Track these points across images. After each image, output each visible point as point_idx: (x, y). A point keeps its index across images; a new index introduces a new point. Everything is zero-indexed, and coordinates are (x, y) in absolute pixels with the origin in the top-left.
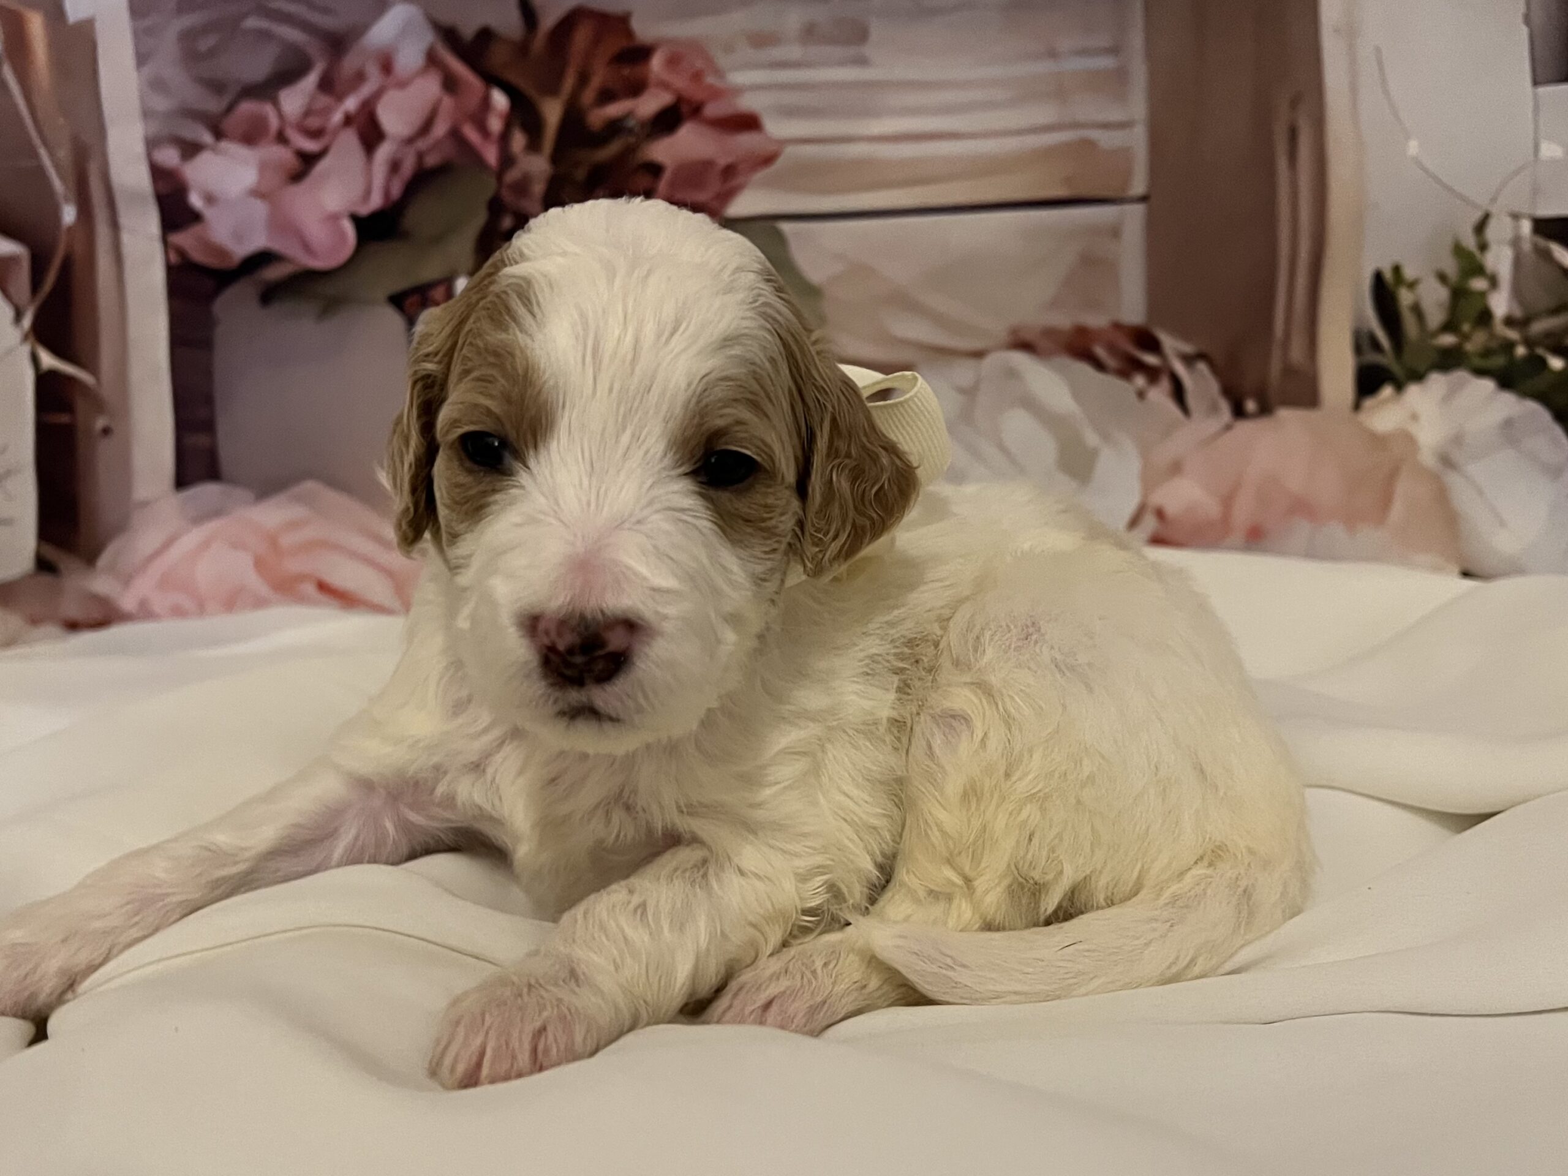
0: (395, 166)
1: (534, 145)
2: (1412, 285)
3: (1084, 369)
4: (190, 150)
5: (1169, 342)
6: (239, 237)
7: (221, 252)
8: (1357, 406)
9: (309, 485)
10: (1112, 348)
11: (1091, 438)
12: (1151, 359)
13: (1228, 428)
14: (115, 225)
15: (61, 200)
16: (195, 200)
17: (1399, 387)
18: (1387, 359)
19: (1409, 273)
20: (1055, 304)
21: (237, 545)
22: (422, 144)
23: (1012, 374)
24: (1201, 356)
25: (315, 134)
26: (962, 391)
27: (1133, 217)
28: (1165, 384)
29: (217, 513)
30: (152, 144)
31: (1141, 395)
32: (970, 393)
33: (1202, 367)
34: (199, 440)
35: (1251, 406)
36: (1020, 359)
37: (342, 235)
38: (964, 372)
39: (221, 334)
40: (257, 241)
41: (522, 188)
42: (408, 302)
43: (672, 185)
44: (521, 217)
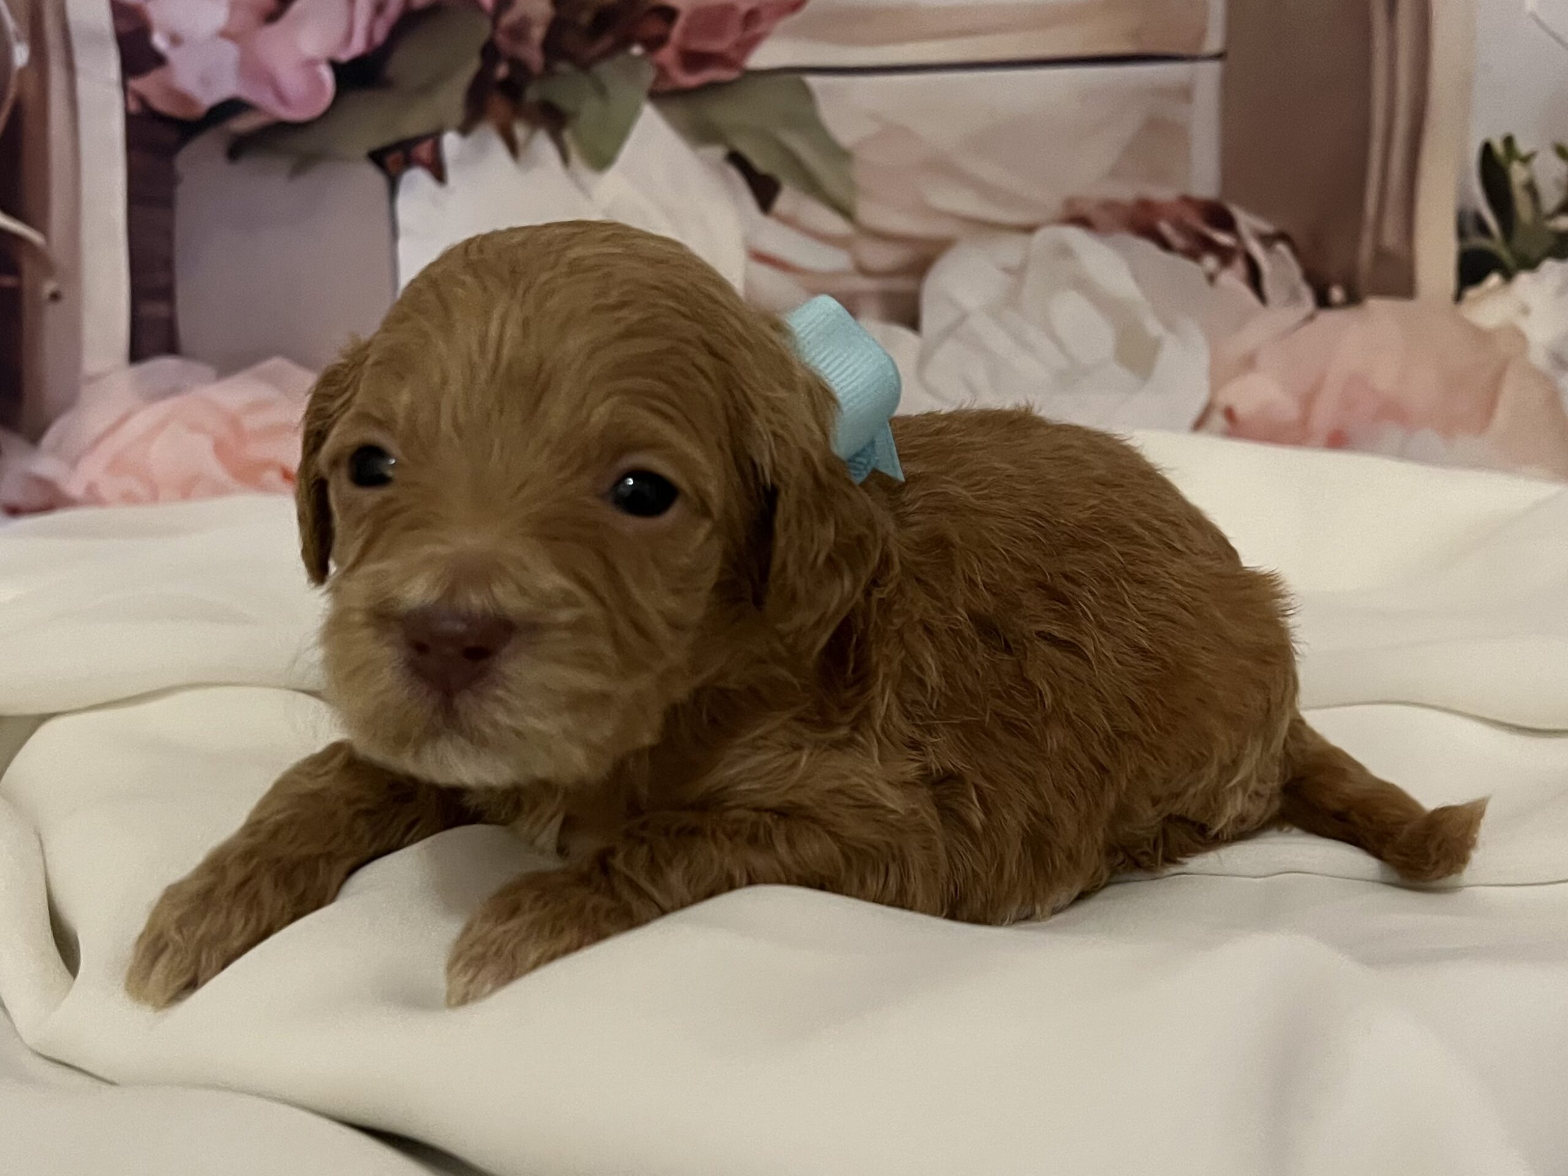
0: (379, 7)
2: (1526, 160)
3: (1147, 248)
5: (1245, 221)
6: (205, 81)
7: (184, 99)
8: (1459, 297)
9: (276, 363)
10: (1180, 226)
11: (1154, 327)
12: (1223, 239)
13: (1311, 318)
14: (70, 68)
15: (13, 39)
16: (159, 41)
17: (1508, 276)
18: (1495, 244)
19: (1523, 147)
20: (1115, 173)
21: (195, 428)
23: (1065, 252)
24: (1282, 236)
26: (1007, 270)
27: (1207, 75)
28: (1239, 265)
29: (174, 391)
31: (1211, 278)
32: (1017, 272)
33: (1282, 248)
34: (159, 309)
35: (1337, 294)
36: (1075, 236)
37: (317, 80)
38: (1011, 249)
39: (182, 192)
40: (227, 87)
41: (519, 32)
42: (390, 159)
43: (687, 32)
44: (518, 65)
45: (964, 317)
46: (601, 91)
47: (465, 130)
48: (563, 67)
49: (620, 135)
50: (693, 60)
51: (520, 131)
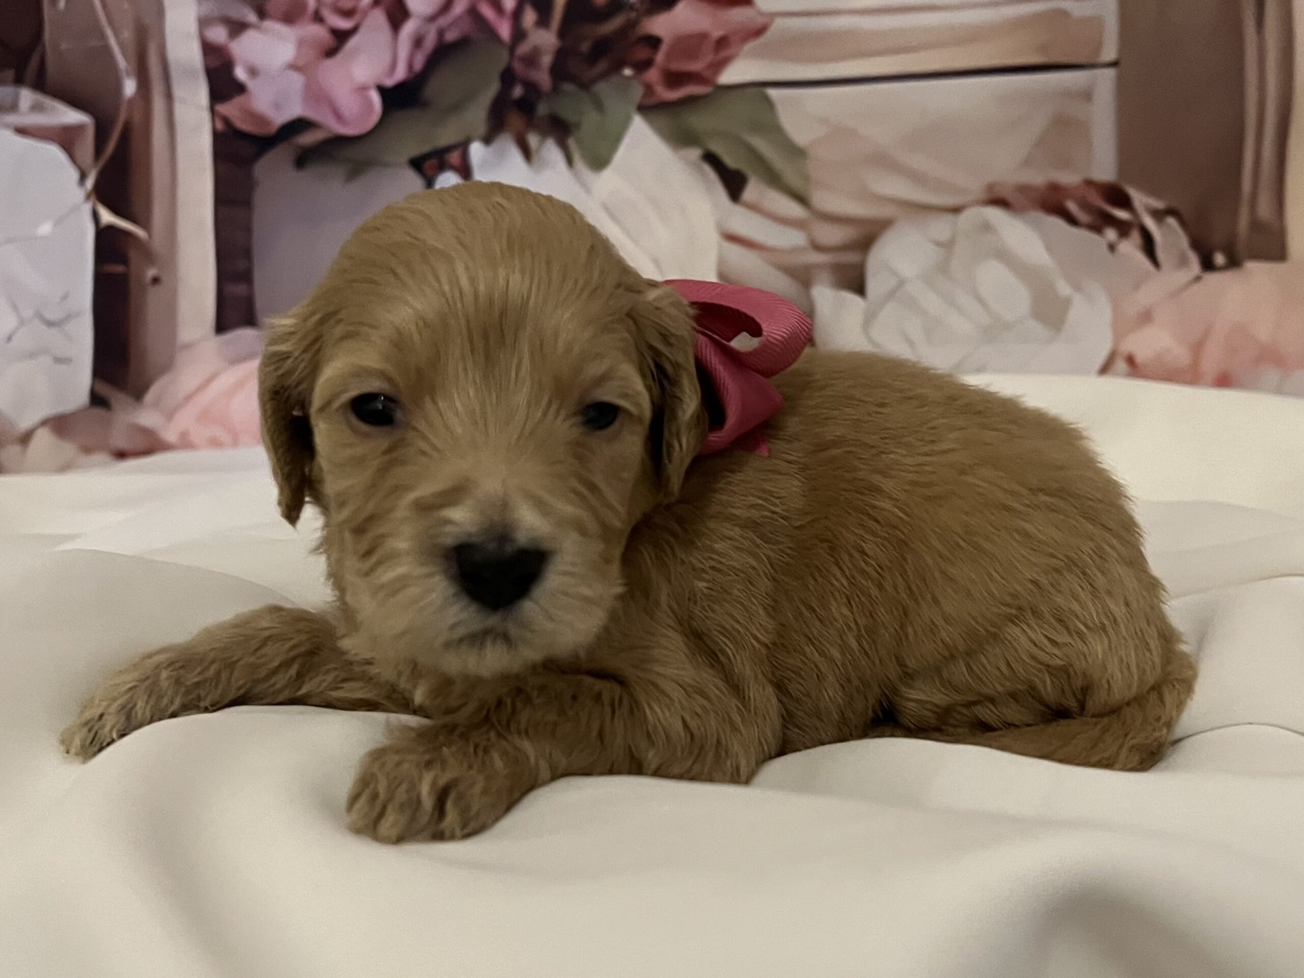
0: (418, 42)
1: (543, 21)
3: (1057, 223)
4: (237, 28)
5: (1139, 198)
6: (277, 106)
7: (261, 120)
10: (1085, 205)
11: (1064, 288)
12: (1122, 214)
13: (1198, 279)
14: (169, 96)
15: (124, 74)
16: (240, 73)
20: (1027, 163)
22: (443, 21)
23: (987, 227)
24: (1171, 212)
25: (347, 14)
26: (938, 244)
27: (1105, 79)
28: (1136, 236)
29: (251, 355)
30: (204, 23)
31: (1112, 247)
32: (947, 246)
33: (1171, 221)
34: (239, 289)
35: (1220, 259)
36: (995, 214)
37: (369, 103)
38: (941, 227)
39: (260, 197)
40: (295, 110)
41: (531, 60)
42: (427, 165)
43: (669, 56)
44: (531, 87)
45: (901, 283)
46: (599, 106)
47: (487, 140)
48: (568, 87)
49: (615, 141)
50: (674, 79)
51: (533, 140)
